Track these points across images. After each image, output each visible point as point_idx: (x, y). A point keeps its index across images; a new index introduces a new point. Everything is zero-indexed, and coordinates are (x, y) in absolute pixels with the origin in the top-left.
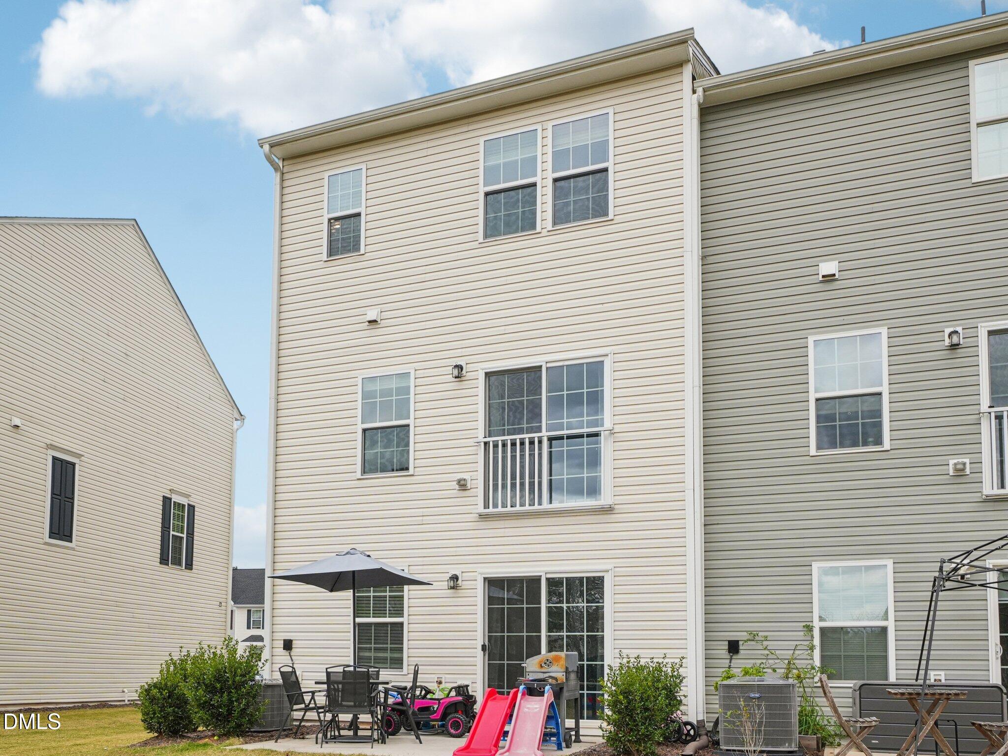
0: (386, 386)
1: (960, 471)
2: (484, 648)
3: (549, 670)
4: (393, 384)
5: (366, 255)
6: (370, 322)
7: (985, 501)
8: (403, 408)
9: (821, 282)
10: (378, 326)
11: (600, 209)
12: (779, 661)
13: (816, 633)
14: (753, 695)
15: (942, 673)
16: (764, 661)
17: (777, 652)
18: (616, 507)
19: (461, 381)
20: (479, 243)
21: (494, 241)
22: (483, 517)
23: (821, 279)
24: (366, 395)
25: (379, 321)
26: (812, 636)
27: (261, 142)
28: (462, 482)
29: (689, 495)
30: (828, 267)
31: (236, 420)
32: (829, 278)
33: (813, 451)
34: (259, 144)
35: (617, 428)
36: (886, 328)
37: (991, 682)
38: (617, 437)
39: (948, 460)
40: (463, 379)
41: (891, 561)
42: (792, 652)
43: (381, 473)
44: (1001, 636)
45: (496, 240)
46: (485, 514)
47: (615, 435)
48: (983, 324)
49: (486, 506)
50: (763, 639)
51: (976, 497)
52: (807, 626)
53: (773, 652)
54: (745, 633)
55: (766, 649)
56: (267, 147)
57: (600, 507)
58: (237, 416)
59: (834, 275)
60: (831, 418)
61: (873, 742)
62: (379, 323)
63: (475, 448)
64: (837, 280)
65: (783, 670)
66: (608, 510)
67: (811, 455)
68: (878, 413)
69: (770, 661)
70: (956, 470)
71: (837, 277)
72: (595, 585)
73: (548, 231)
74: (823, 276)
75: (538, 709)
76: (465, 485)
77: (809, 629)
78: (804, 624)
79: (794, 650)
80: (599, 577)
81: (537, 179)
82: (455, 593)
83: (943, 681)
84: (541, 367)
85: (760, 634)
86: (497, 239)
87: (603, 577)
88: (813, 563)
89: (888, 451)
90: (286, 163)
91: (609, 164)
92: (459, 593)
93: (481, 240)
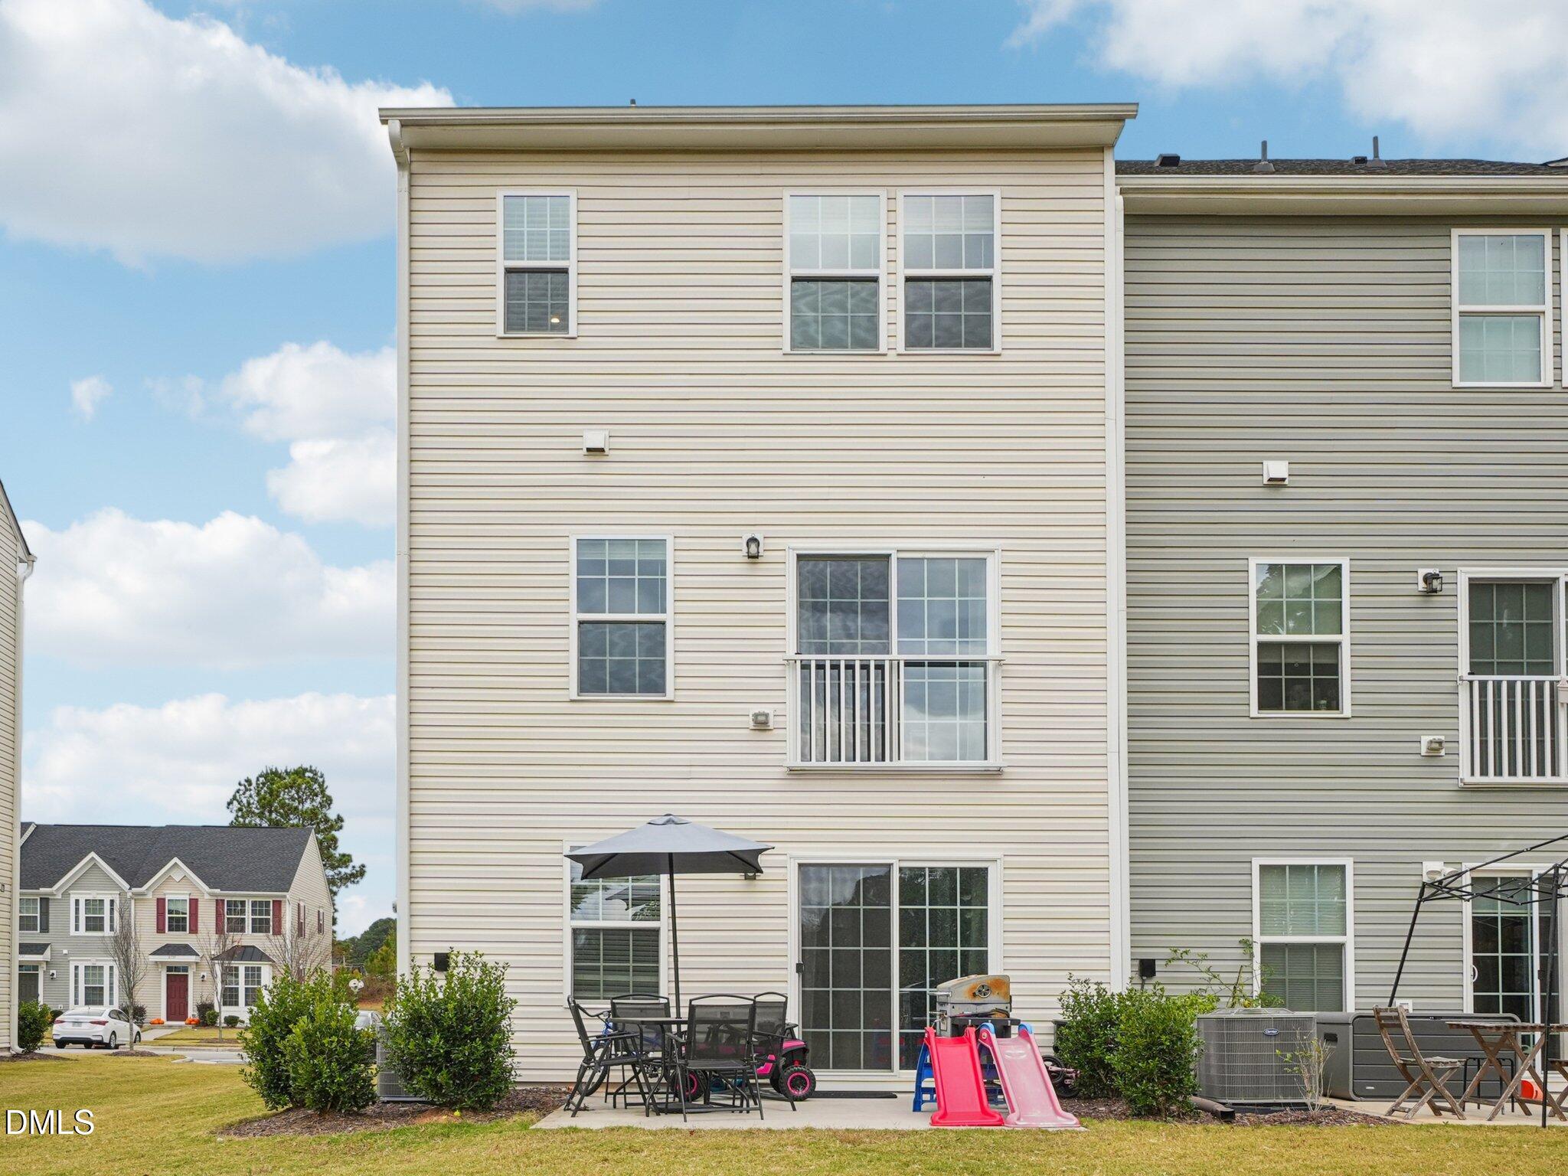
0: (622, 555)
1: (1435, 748)
2: (799, 968)
3: (986, 1000)
4: (636, 555)
5: (579, 339)
6: (589, 450)
7: (1462, 790)
8: (654, 595)
9: (1265, 486)
10: (605, 459)
11: (980, 336)
12: (1223, 987)
13: (1257, 950)
14: (1269, 1032)
15: (1410, 1002)
16: (1204, 987)
17: (1221, 975)
18: (1005, 770)
19: (755, 563)
20: (784, 354)
21: (809, 354)
22: (795, 773)
23: (1265, 482)
24: (583, 567)
25: (606, 450)
26: (1252, 955)
27: (384, 113)
28: (761, 719)
29: (1112, 760)
30: (1277, 468)
31: (21, 561)
32: (1276, 483)
33: (1254, 710)
34: (380, 116)
35: (1009, 658)
36: (1348, 558)
37: (1465, 1012)
38: (1007, 671)
39: (1420, 736)
40: (760, 560)
41: (1351, 860)
42: (1236, 975)
43: (611, 694)
44: (1474, 957)
45: (812, 354)
46: (799, 769)
47: (1005, 667)
48: (1463, 569)
49: (806, 756)
50: (1200, 958)
51: (1450, 784)
52: (1245, 942)
53: (1216, 974)
54: (1168, 950)
55: (1208, 971)
56: (396, 125)
57: (983, 769)
58: (21, 553)
59: (1283, 480)
60: (1275, 668)
61: (1368, 1088)
62: (606, 453)
63: (781, 667)
64: (1285, 486)
65: (1227, 999)
66: (996, 774)
67: (1251, 716)
68: (1334, 669)
69: (1214, 987)
70: (1430, 749)
71: (1286, 482)
72: (974, 880)
73: (899, 355)
74: (1270, 480)
75: (1025, 1056)
76: (766, 723)
77: (1247, 945)
78: (1241, 938)
79: (1240, 972)
80: (978, 870)
81: (881, 272)
82: (748, 885)
83: (1411, 1011)
84: (888, 556)
85: (1192, 950)
86: (814, 352)
87: (987, 869)
88: (1253, 859)
89: (1348, 718)
90: (415, 157)
91: (995, 272)
92: (755, 885)
93: (787, 349)
